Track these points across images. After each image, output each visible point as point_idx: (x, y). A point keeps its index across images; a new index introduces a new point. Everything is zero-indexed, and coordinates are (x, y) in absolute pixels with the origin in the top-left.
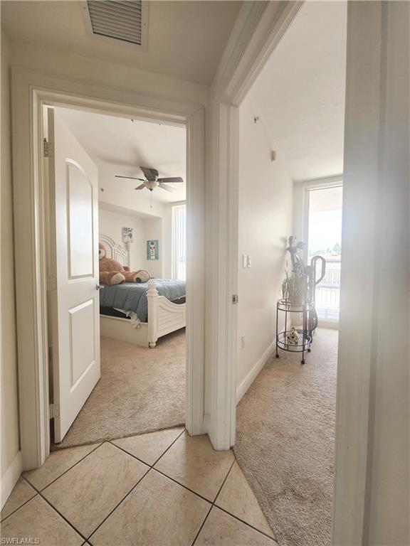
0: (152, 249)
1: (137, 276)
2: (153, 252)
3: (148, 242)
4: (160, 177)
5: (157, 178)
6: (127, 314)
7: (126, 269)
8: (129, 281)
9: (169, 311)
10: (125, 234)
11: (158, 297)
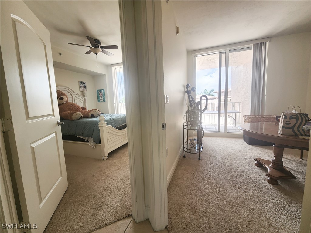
0: (100, 95)
1: (92, 113)
2: (101, 97)
3: (98, 91)
4: (102, 45)
5: (100, 46)
6: (86, 139)
7: (84, 109)
8: (86, 116)
9: (114, 135)
10: (81, 86)
11: (107, 126)
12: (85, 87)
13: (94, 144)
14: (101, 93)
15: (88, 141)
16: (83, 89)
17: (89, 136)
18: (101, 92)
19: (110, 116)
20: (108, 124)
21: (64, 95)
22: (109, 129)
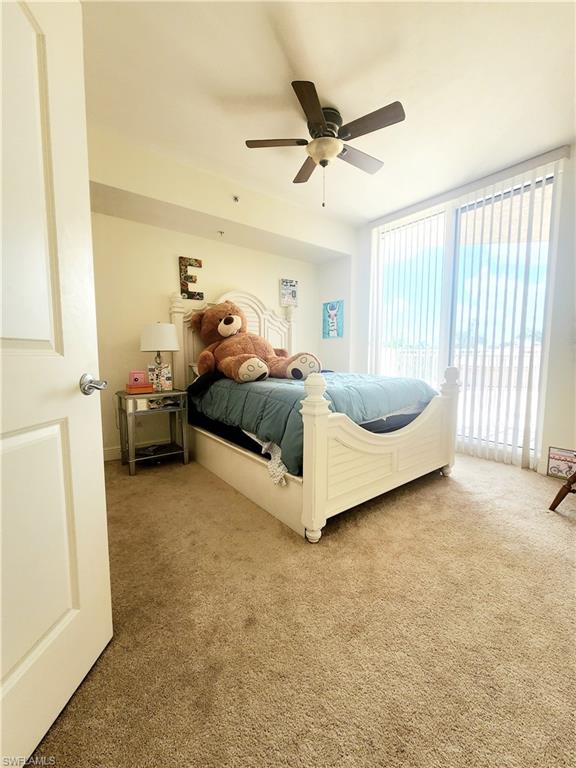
1: (294, 365)
2: (333, 324)
3: (325, 305)
6: (265, 447)
8: (277, 374)
9: (356, 450)
10: (284, 291)
11: (330, 416)
12: (294, 294)
13: (281, 471)
14: (332, 313)
15: (267, 456)
16: (288, 299)
17: (274, 441)
18: (332, 308)
19: (351, 379)
20: (335, 408)
21: (237, 312)
22: (340, 427)
